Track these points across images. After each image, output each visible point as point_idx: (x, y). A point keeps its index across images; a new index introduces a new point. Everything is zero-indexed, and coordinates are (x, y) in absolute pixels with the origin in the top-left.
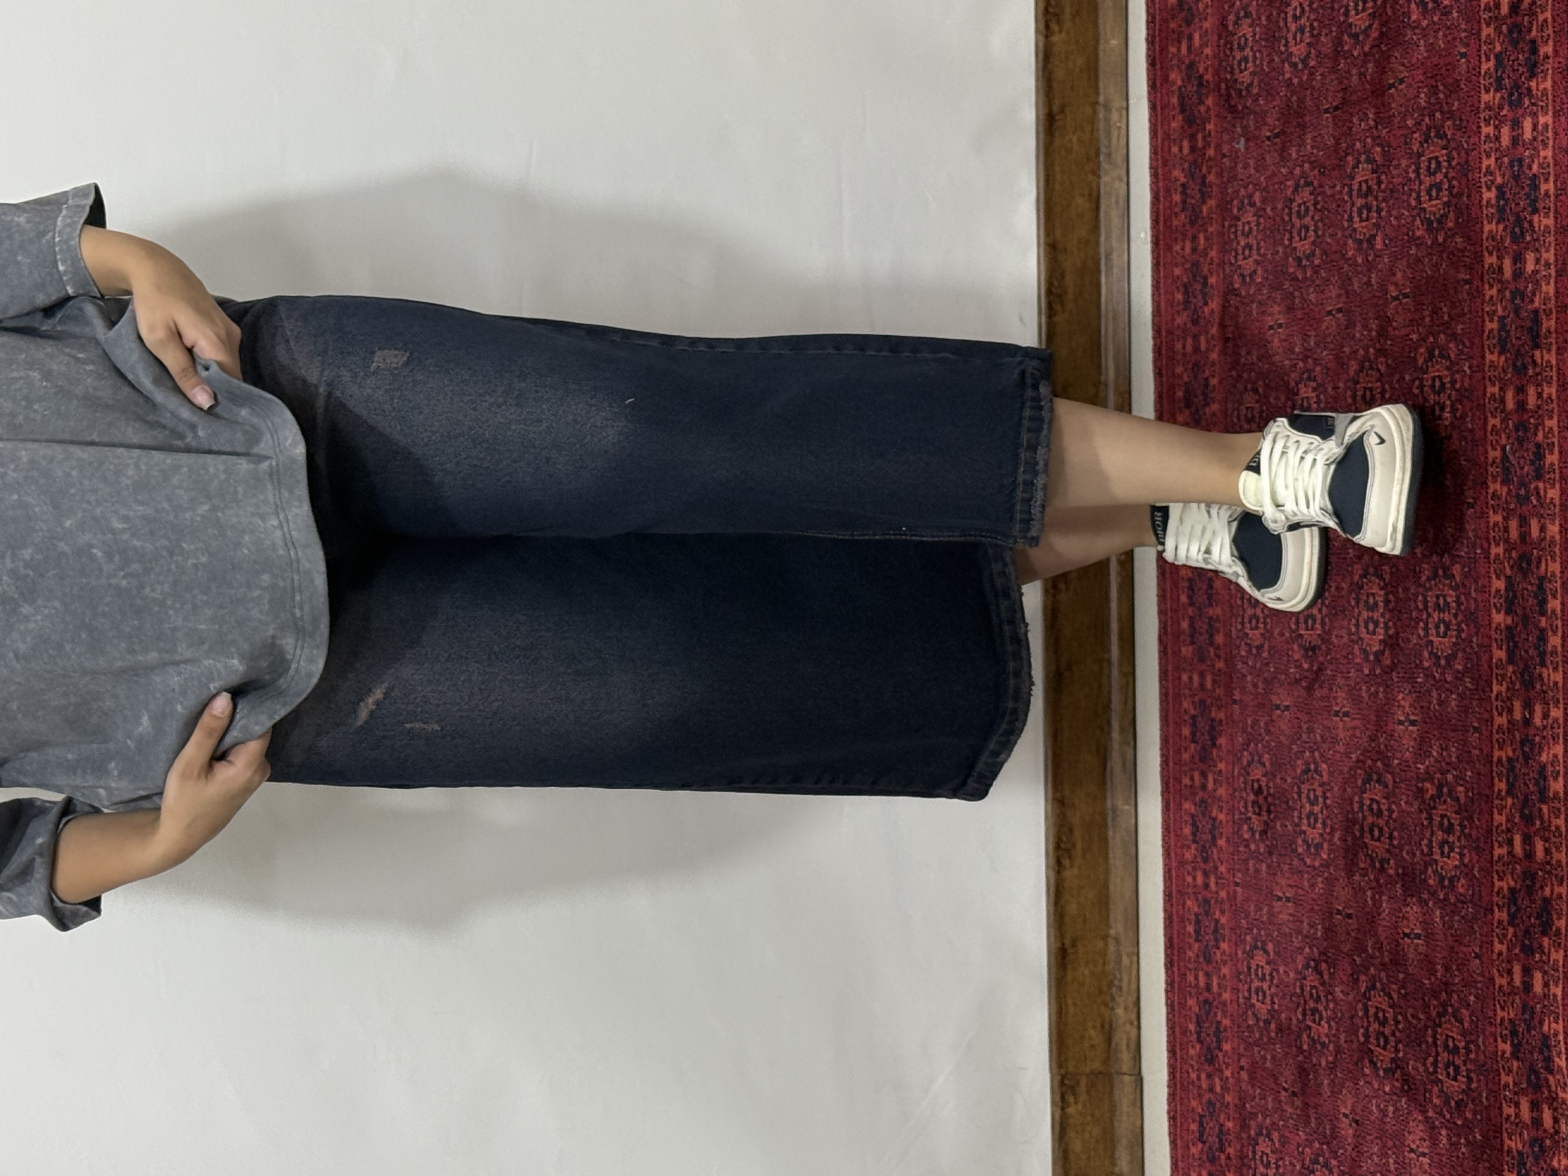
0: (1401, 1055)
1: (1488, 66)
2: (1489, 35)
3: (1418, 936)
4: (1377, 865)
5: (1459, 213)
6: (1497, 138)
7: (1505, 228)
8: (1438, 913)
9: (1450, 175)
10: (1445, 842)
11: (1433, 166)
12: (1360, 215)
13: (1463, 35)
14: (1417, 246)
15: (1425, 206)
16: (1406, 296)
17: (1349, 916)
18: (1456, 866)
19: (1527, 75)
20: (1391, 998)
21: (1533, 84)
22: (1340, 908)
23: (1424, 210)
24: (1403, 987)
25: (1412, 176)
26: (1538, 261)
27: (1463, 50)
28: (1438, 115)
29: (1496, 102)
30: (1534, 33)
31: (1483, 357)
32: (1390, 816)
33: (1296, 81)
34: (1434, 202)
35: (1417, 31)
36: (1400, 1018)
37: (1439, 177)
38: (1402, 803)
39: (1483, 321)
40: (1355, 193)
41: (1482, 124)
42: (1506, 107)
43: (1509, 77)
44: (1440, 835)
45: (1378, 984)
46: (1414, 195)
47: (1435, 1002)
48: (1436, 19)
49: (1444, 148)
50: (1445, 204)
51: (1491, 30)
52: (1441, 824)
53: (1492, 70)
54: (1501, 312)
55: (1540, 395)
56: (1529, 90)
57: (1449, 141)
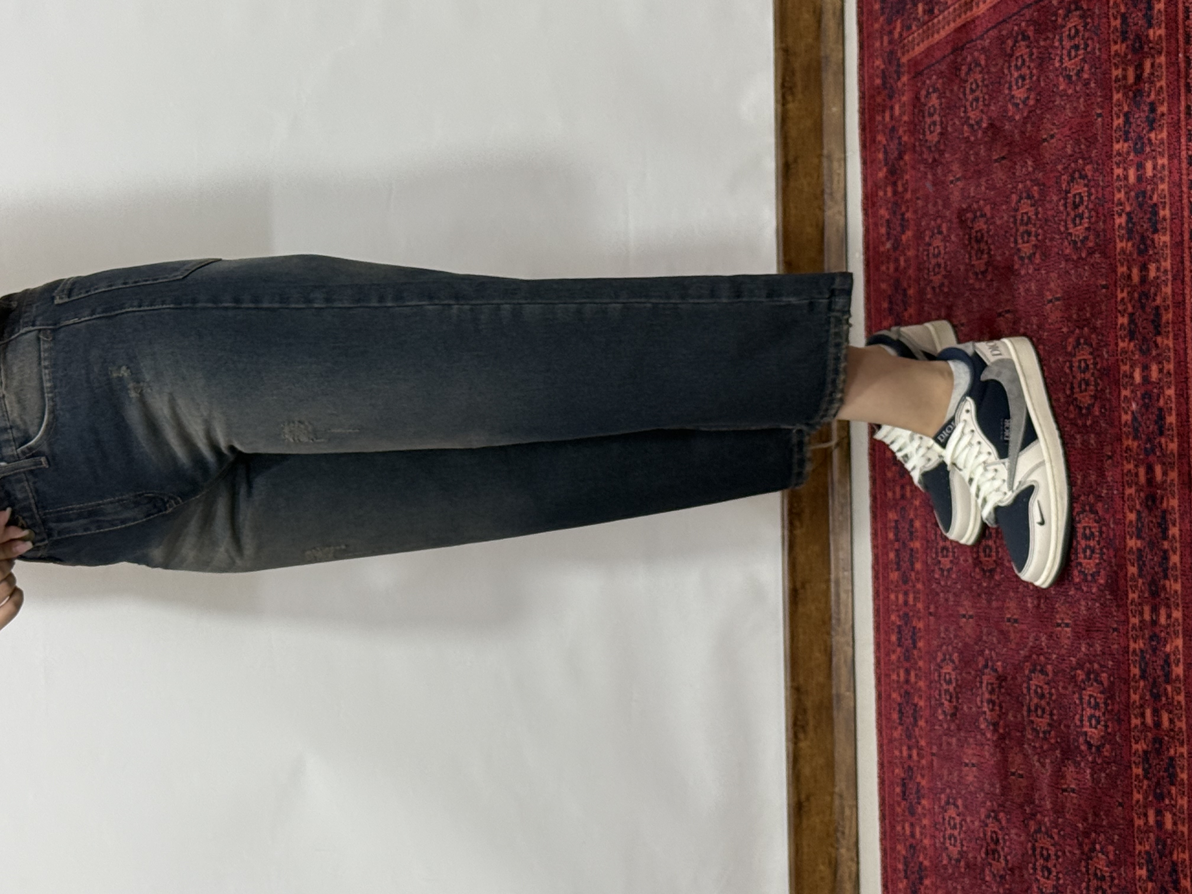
0: (1061, 882)
1: (1119, 122)
2: (1118, 100)
3: (1073, 791)
4: (1041, 735)
5: (1098, 236)
6: (1126, 178)
7: (1133, 246)
8: (1088, 771)
9: (1091, 207)
11: (1077, 200)
12: (1022, 238)
13: (1099, 100)
14: (1067, 261)
15: (1070, 231)
16: (1058, 299)
17: (1021, 776)
18: (1102, 737)
19: (1147, 128)
20: (1053, 838)
21: (1152, 135)
22: (1013, 770)
23: (1071, 234)
25: (1062, 208)
27: (1099, 112)
28: (1080, 161)
29: (1125, 150)
30: (1153, 96)
31: (1117, 344)
32: (1050, 698)
33: (972, 138)
34: (1079, 228)
35: (1065, 98)
36: (1060, 853)
37: (1082, 209)
38: (1060, 688)
39: (1116, 317)
40: (1018, 222)
41: (1115, 167)
42: (1132, 154)
43: (1134, 131)
44: (1089, 712)
45: (1043, 829)
46: (1063, 223)
47: (1086, 841)
48: (1078, 89)
49: (1086, 185)
50: (1086, 229)
51: (1120, 95)
52: (1089, 703)
53: (1121, 126)
54: (1130, 309)
55: (1161, 371)
56: (1150, 140)
57: (1089, 181)
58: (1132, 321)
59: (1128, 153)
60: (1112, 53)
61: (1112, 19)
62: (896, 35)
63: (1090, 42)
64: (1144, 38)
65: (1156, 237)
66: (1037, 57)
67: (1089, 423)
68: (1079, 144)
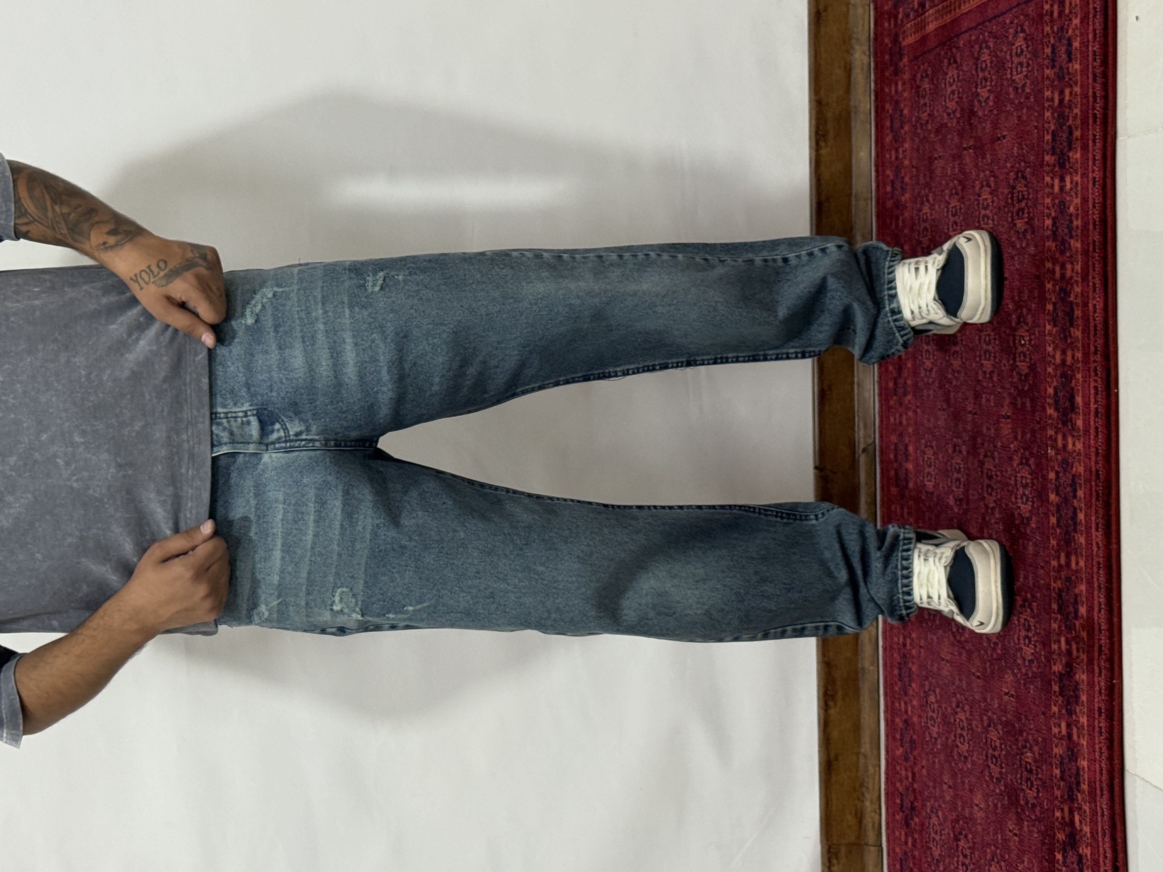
0: (1004, 770)
2: (1048, 117)
3: (1012, 696)
6: (1053, 185)
10: (1027, 637)
11: (1020, 196)
13: (1036, 114)
14: (1013, 247)
15: (1015, 222)
17: (978, 677)
18: (1032, 654)
19: (1068, 148)
22: (973, 671)
23: (1015, 225)
24: (1005, 727)
26: (1072, 271)
28: (1023, 163)
31: (1045, 327)
34: (1021, 221)
39: (1045, 304)
40: (980, 206)
46: (1010, 214)
48: (1022, 101)
49: (1026, 186)
55: (1073, 357)
58: (1055, 309)
59: (1054, 166)
60: (1045, 76)
61: (1045, 47)
63: (1030, 62)
64: (1065, 70)
65: (1072, 242)
68: (1022, 149)
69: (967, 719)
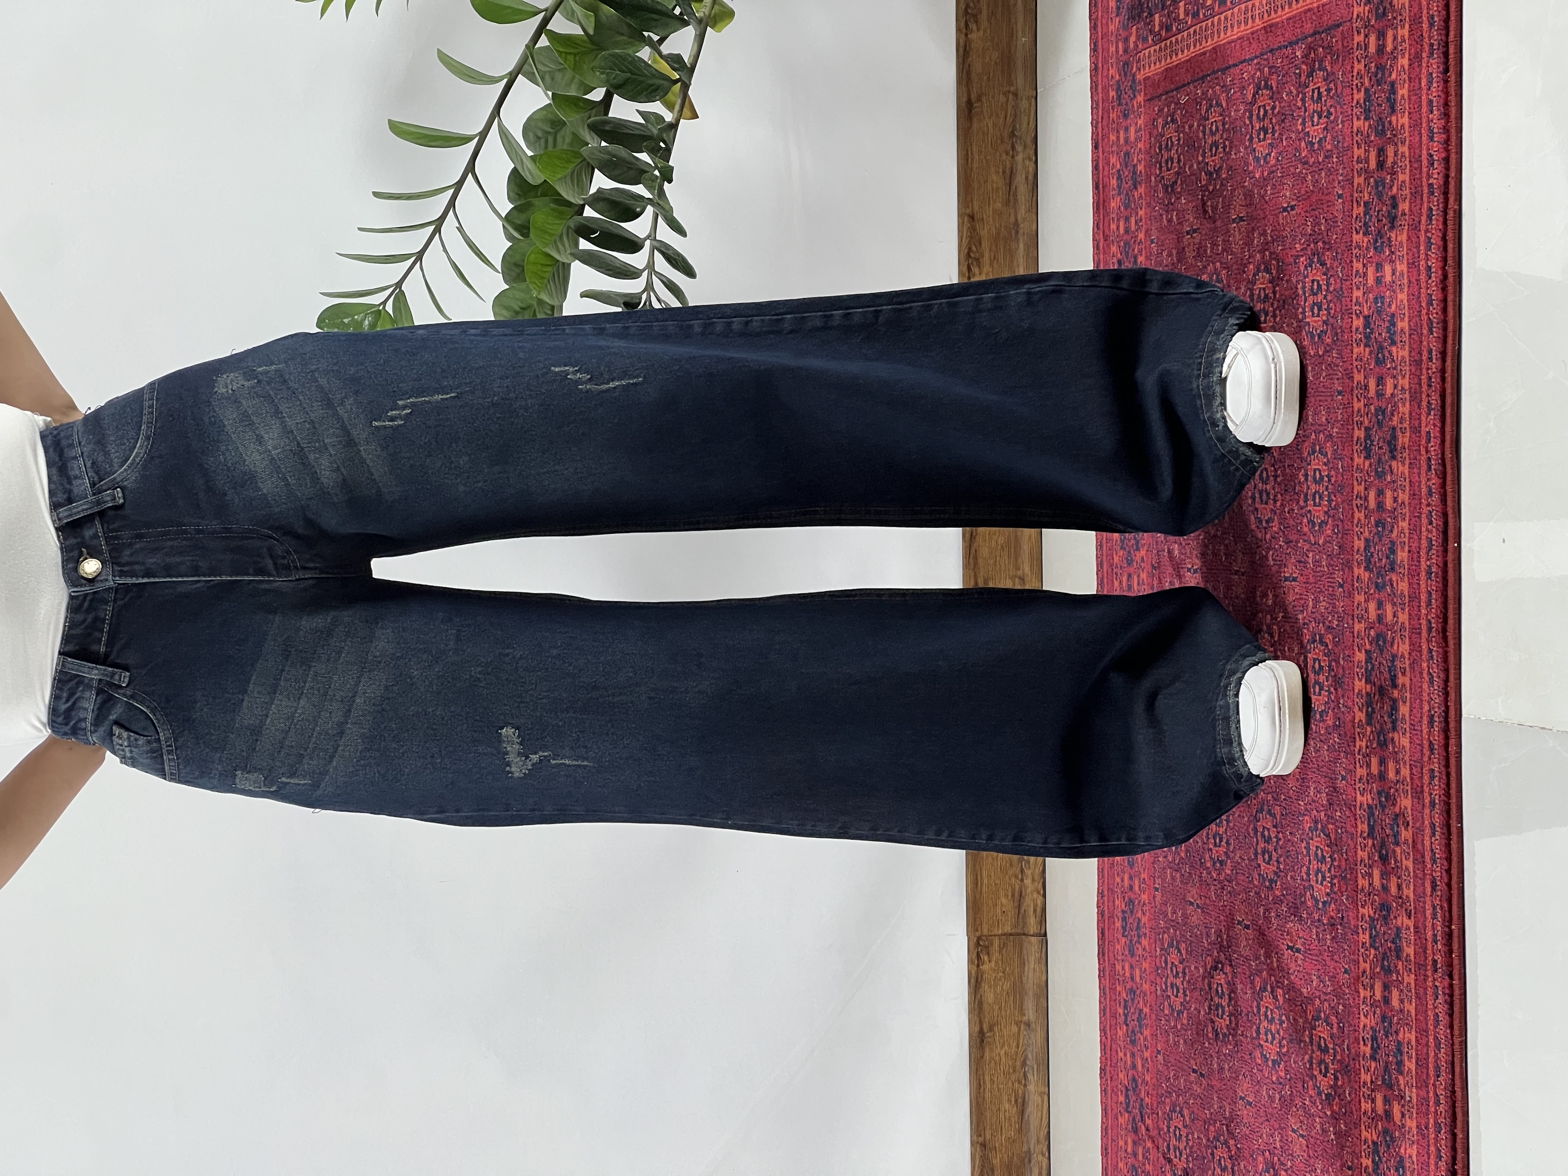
0: (1284, 1050)
2: (1359, 184)
3: (1298, 950)
5: (1335, 333)
6: (1365, 275)
7: (1371, 353)
8: (1314, 931)
9: (1329, 298)
10: (1319, 870)
11: (1315, 287)
13: (1340, 178)
15: (1308, 320)
17: (1247, 928)
18: (1328, 894)
20: (1277, 1000)
21: (1392, 235)
22: (1240, 921)
23: (1308, 325)
24: (1287, 993)
25: (1300, 295)
26: (1395, 387)
27: (1340, 192)
28: (1320, 244)
29: (1365, 245)
31: (1352, 459)
32: (1277, 844)
33: (1211, 188)
34: (1316, 319)
36: (1284, 1018)
37: (1320, 298)
38: (1287, 833)
39: (1353, 429)
40: (1255, 297)
41: (1354, 260)
42: (1371, 251)
43: (1374, 226)
44: (1315, 865)
45: (1268, 989)
48: (1320, 160)
49: (1324, 273)
50: (1324, 322)
51: (1361, 180)
52: (1316, 854)
53: (1362, 215)
54: (1366, 422)
55: (1395, 500)
56: (1389, 239)
57: (1328, 269)
58: (1368, 437)
59: (1367, 249)
60: (1355, 130)
61: (1355, 91)
62: (1132, 45)
63: (1332, 110)
64: (1386, 124)
65: (1394, 349)
66: (1278, 113)
67: (1321, 542)
68: (1319, 224)
69: (1228, 983)
